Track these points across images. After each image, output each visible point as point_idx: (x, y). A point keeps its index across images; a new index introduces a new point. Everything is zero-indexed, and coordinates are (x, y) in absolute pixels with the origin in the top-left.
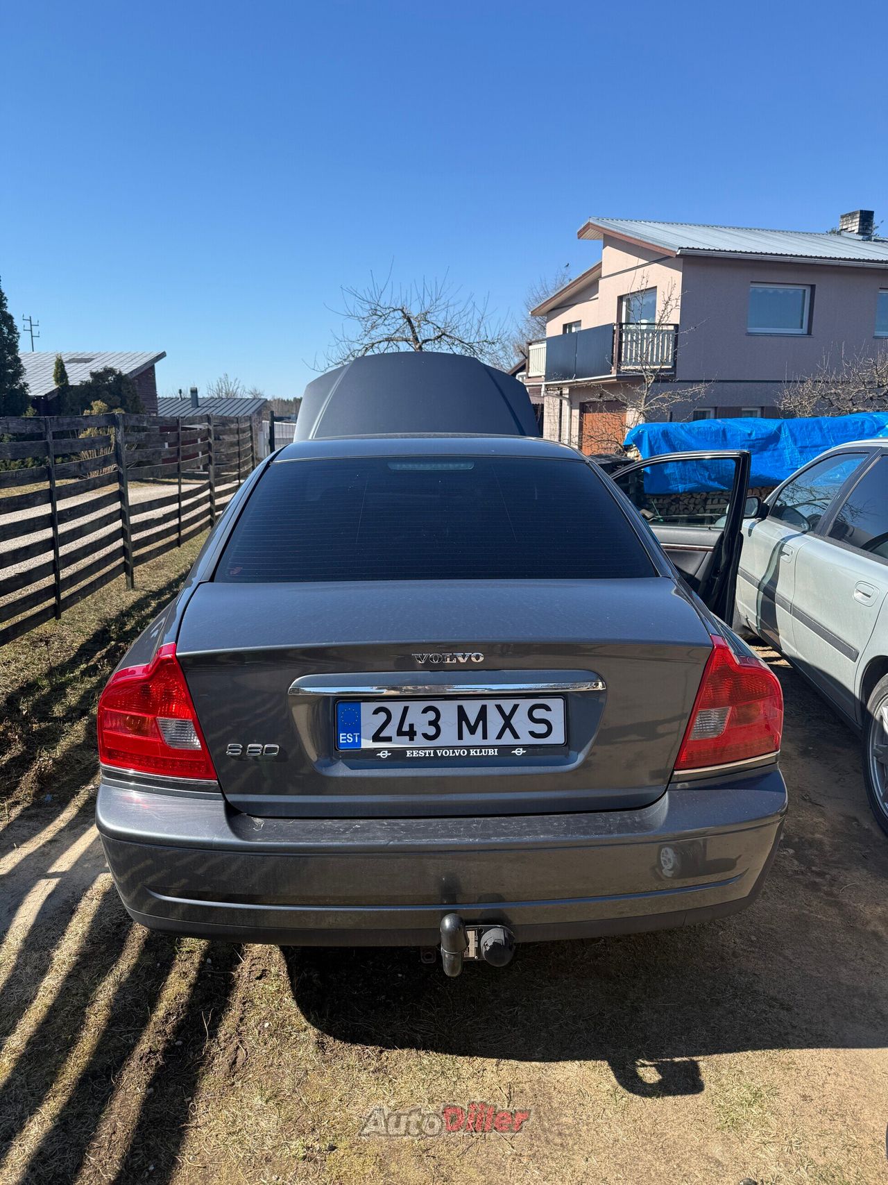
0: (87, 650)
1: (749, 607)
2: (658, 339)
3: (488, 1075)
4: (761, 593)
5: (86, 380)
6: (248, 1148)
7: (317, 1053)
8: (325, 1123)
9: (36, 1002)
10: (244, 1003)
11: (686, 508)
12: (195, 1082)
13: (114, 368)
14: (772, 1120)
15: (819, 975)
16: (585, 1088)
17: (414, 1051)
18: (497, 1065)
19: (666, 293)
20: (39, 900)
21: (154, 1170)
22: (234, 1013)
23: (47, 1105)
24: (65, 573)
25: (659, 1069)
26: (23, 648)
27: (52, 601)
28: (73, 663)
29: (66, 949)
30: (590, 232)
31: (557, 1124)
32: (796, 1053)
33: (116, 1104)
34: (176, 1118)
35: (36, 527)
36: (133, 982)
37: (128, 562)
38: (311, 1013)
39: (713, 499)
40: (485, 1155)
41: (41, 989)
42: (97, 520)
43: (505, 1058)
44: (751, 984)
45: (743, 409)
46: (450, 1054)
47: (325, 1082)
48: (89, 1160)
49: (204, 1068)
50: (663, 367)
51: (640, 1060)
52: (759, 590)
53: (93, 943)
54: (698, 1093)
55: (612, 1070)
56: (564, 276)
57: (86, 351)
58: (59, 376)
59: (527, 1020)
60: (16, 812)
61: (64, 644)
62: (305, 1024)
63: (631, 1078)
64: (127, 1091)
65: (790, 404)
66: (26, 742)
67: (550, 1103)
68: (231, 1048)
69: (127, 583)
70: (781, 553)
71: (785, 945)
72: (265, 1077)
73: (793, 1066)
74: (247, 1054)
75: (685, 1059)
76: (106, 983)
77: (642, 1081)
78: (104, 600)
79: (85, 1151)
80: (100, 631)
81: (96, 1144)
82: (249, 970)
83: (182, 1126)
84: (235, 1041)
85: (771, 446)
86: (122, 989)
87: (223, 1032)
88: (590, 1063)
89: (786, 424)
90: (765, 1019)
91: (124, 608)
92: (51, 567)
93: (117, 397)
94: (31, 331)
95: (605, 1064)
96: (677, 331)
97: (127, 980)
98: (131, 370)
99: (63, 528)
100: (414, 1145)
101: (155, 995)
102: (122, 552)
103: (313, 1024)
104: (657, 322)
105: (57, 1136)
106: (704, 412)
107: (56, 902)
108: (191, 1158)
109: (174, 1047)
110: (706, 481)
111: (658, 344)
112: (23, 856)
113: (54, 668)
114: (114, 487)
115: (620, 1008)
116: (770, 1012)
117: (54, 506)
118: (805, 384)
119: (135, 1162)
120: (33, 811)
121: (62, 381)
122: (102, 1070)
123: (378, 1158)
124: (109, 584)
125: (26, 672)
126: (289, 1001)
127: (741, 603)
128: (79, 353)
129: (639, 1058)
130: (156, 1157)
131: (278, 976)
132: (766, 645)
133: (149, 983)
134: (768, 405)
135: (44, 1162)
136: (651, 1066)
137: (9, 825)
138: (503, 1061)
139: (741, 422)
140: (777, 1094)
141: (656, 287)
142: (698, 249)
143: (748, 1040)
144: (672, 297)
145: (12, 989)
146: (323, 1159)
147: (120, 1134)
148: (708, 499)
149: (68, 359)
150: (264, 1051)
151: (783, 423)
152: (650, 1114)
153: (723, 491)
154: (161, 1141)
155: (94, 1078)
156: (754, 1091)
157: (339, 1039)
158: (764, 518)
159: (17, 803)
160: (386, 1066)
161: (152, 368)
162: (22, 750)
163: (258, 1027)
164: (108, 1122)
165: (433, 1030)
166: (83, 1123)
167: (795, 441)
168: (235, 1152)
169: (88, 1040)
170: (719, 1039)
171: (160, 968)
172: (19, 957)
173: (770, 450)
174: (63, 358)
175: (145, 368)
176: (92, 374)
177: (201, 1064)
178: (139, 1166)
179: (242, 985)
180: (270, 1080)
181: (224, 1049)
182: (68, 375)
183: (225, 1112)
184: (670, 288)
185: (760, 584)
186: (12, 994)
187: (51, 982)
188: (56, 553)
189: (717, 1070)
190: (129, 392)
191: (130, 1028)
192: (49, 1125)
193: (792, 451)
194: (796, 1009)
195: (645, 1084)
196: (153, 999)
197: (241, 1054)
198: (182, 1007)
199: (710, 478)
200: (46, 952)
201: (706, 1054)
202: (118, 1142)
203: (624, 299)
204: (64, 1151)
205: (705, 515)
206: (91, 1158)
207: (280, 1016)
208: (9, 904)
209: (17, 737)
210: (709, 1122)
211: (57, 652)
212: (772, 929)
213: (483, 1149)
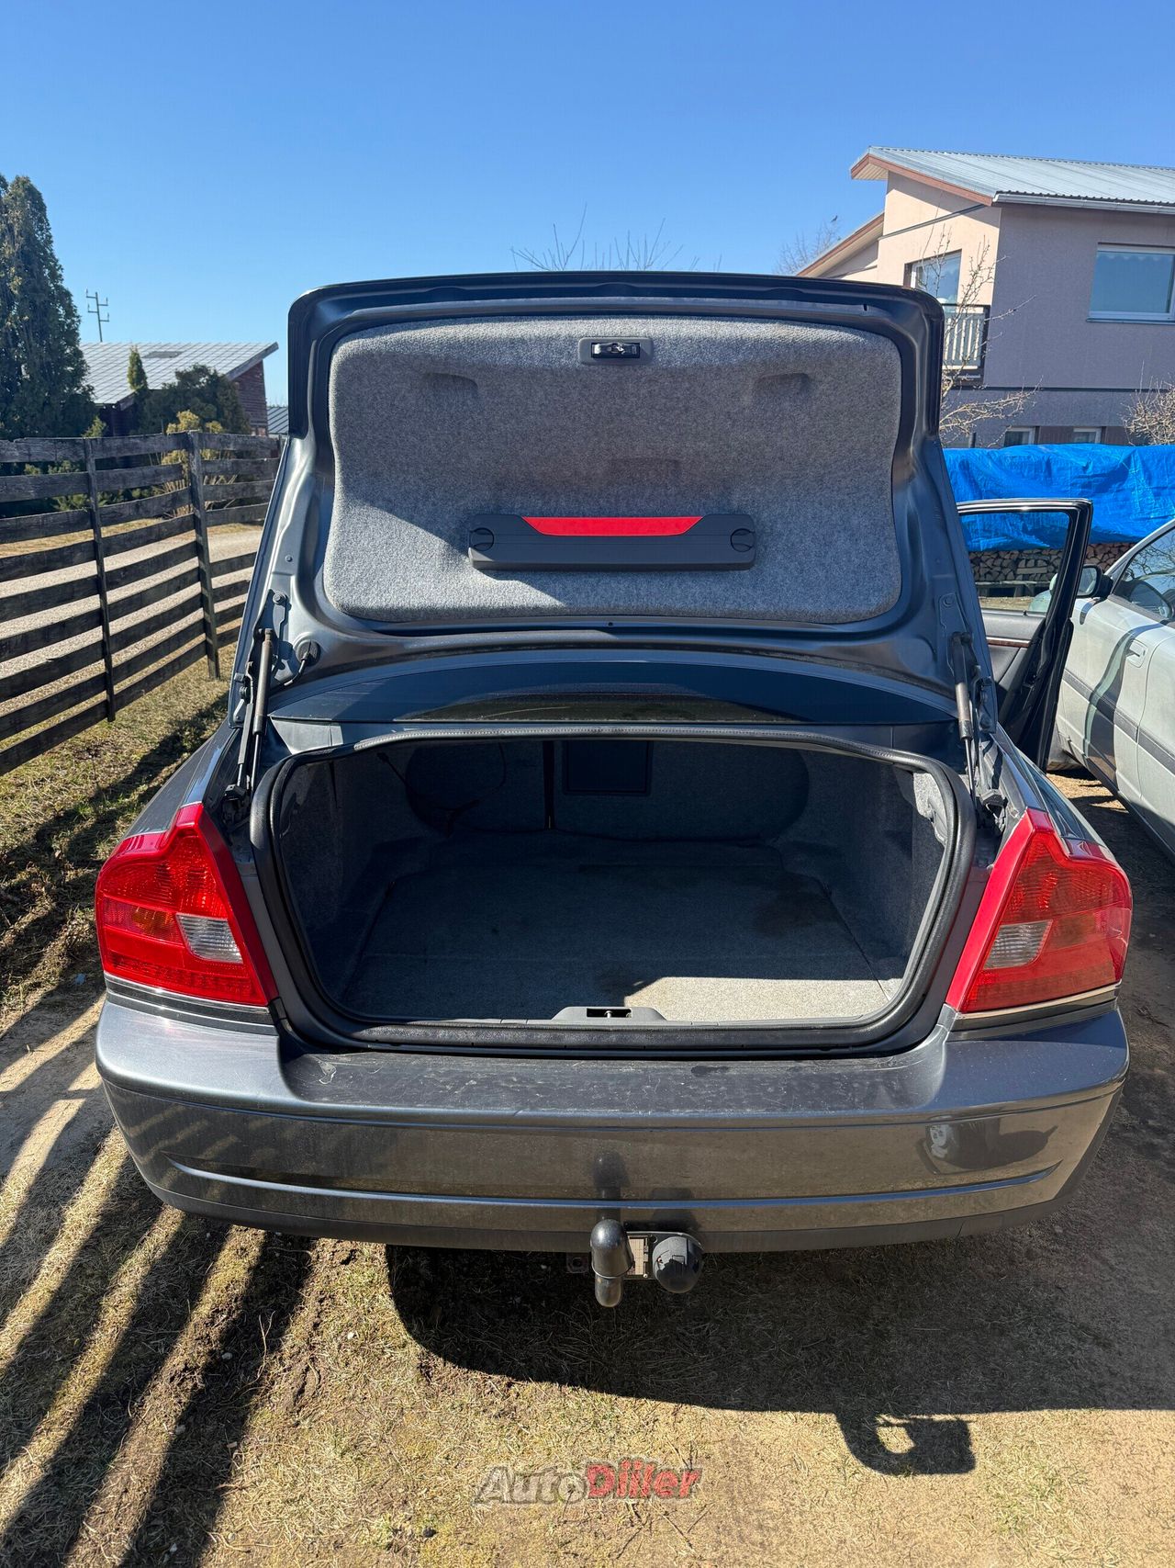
0: (151, 764)
1: (1074, 725)
2: (960, 327)
3: (662, 1428)
4: (1094, 708)
5: (170, 382)
6: (311, 1525)
7: (418, 1382)
8: (423, 1492)
9: (37, 1284)
10: (321, 1301)
11: (989, 573)
12: (243, 1419)
13: (208, 365)
14: (1075, 1522)
15: (1153, 1291)
16: (801, 1456)
17: (556, 1386)
18: (675, 1414)
19: (975, 259)
20: (53, 1131)
21: (176, 1552)
22: (307, 1314)
23: (37, 1443)
24: (119, 658)
25: (912, 1430)
26: (62, 760)
27: (103, 696)
28: (129, 784)
29: (83, 1206)
30: (870, 169)
31: (757, 1511)
32: (1116, 1416)
33: (132, 1447)
34: (214, 1473)
35: (75, 595)
36: (172, 1260)
37: (211, 642)
38: (414, 1321)
39: (1027, 561)
40: (649, 1555)
41: (45, 1265)
42: (164, 583)
43: (686, 1403)
44: (1052, 1303)
45: (1076, 430)
46: (608, 1393)
47: (428, 1427)
48: (87, 1531)
49: (259, 1397)
50: (965, 368)
51: (884, 1416)
52: (1091, 703)
53: (122, 1199)
54: (966, 1472)
55: (842, 1429)
56: (830, 234)
57: (171, 340)
58: (134, 377)
59: (721, 1343)
60: (35, 997)
61: (119, 756)
62: (406, 1337)
63: (870, 1443)
64: (150, 1427)
65: (1144, 423)
66: (55, 896)
67: (748, 1477)
68: (299, 1368)
69: (210, 670)
70: (1128, 651)
71: (1105, 1242)
72: (343, 1415)
73: (1110, 1438)
74: (320, 1379)
75: (950, 1417)
76: (133, 1260)
77: (884, 1449)
78: (178, 693)
79: (83, 1518)
80: (170, 738)
81: (99, 1508)
82: (332, 1249)
83: (221, 1486)
84: (305, 1358)
85: (1115, 486)
86: (155, 1270)
87: (290, 1343)
88: (811, 1417)
89: (1138, 453)
90: (1071, 1359)
91: (204, 706)
92: (99, 651)
93: (211, 406)
94: (98, 312)
95: (832, 1418)
96: (987, 315)
97: (163, 1259)
98: (230, 369)
99: (114, 596)
100: (547, 1534)
101: (200, 1280)
102: (202, 627)
103: (415, 1338)
104: (960, 301)
105: (46, 1492)
106: (1021, 434)
107: (78, 1135)
108: (229, 1537)
109: (220, 1362)
110: (1019, 534)
111: (959, 334)
112: (38, 1064)
113: (103, 789)
114: (190, 537)
115: (859, 1332)
116: (1079, 1349)
117: (100, 565)
118: (1167, 394)
119: (151, 1539)
120: (58, 998)
121: (139, 383)
122: (117, 1393)
123: (495, 1552)
124: (186, 671)
125: (65, 795)
126: (386, 1303)
127: (1062, 718)
128: (163, 344)
129: (881, 1412)
130: (182, 1532)
131: (373, 1259)
132: (1093, 778)
133: (192, 1262)
134: (1112, 424)
135: (25, 1532)
136: (898, 1425)
137: (23, 1017)
138: (684, 1407)
139: (1073, 450)
140: (1085, 1482)
141: (960, 250)
142: (1025, 193)
143: (1045, 1392)
144: (983, 266)
145: (7, 1261)
146: (416, 1549)
147: (134, 1495)
148: (1021, 560)
149: (147, 353)
150: (344, 1376)
151: (1134, 452)
152: (893, 1501)
153: (1042, 549)
154: (191, 1507)
155: (105, 1406)
156: (1050, 1475)
157: (452, 1361)
158: (1104, 597)
159: (37, 985)
160: (515, 1408)
161: (260, 366)
162: (49, 908)
163: (339, 1339)
164: (119, 1474)
165: (586, 1354)
166: (84, 1475)
167: (1149, 479)
168: (295, 1531)
169: (102, 1346)
170: (1002, 1389)
171: (210, 1238)
172: (20, 1215)
173: (1112, 492)
174: (139, 351)
175: (251, 365)
176: (179, 374)
177: (255, 1392)
178: (156, 1545)
179: (321, 1270)
180: (349, 1421)
181: (289, 1369)
182: (147, 375)
183: (281, 1467)
184: (981, 253)
185: (1092, 694)
186: (6, 1269)
187: (60, 1255)
188: (106, 630)
189: (996, 1438)
190: (227, 399)
191: (161, 1330)
192: (37, 1474)
193: (1144, 492)
194: (1117, 1346)
195: (889, 1454)
196: (195, 1287)
197: (312, 1378)
198: (236, 1301)
199: (1025, 530)
200: (57, 1210)
201: (981, 1412)
202: (130, 1505)
203: (914, 268)
204: (53, 1516)
205: (1016, 582)
206: (91, 1529)
207: (371, 1322)
208: (12, 1135)
209: (43, 889)
210: (981, 1518)
211: (110, 767)
212: (1087, 1216)
213: (647, 1546)
